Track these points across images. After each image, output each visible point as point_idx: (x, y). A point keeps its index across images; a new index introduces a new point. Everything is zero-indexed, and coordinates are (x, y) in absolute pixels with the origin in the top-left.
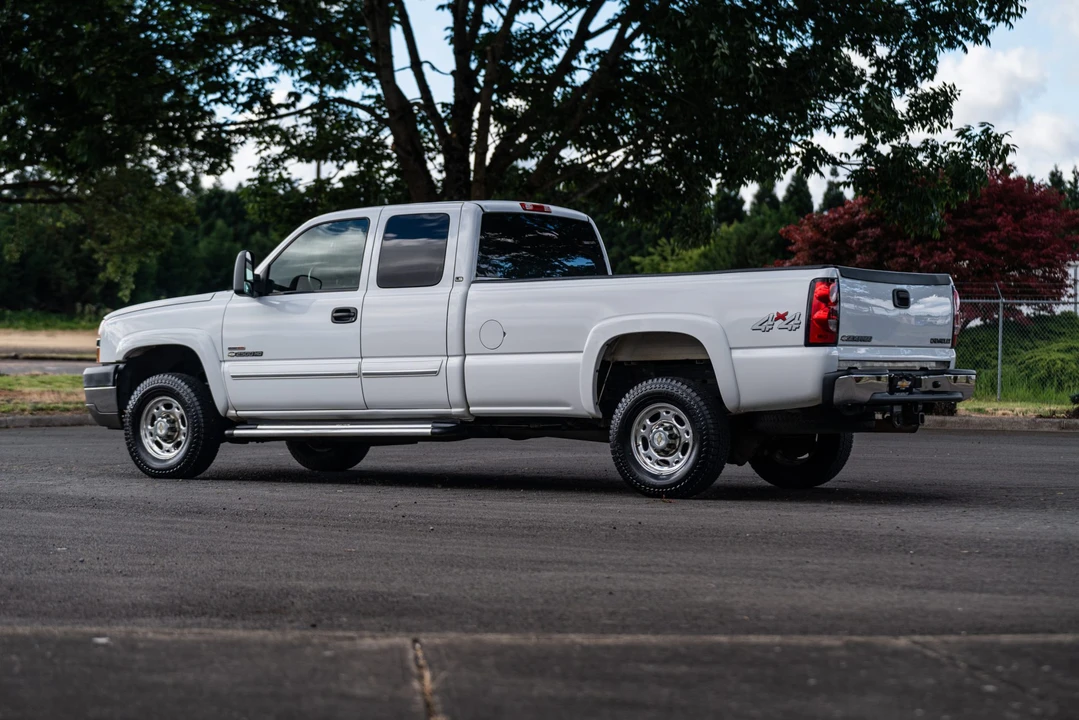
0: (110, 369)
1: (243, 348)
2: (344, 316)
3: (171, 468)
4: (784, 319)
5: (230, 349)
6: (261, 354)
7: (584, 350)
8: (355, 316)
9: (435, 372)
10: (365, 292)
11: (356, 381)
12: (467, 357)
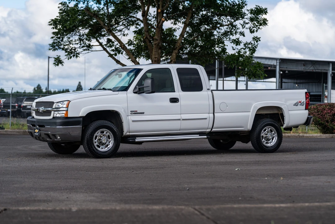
0: (81, 119)
1: (137, 111)
2: (174, 100)
3: (109, 154)
4: (301, 103)
5: (131, 111)
6: (143, 113)
7: (251, 111)
8: (178, 101)
9: (206, 118)
10: (178, 93)
11: (179, 122)
12: (215, 114)
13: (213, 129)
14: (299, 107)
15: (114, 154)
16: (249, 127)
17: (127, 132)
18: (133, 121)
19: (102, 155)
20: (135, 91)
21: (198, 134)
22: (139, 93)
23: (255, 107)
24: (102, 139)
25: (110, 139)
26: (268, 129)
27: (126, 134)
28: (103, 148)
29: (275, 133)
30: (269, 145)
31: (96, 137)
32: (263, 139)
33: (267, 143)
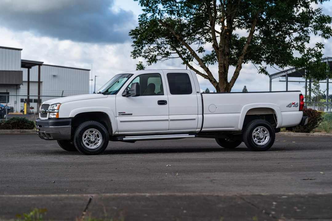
0: (70, 120)
1: (125, 113)
3: (97, 151)
4: (294, 104)
5: (119, 113)
6: (131, 114)
7: (241, 112)
8: (166, 103)
9: (195, 119)
10: (167, 96)
11: (167, 122)
12: (204, 115)
13: (203, 129)
14: (293, 108)
15: (102, 151)
16: (240, 127)
17: (116, 131)
18: (121, 121)
19: (90, 152)
20: (123, 95)
21: (187, 134)
22: (127, 97)
23: (245, 108)
24: (91, 137)
25: (99, 138)
26: (260, 129)
27: (115, 134)
28: (92, 146)
29: (268, 133)
30: (261, 144)
31: (86, 136)
32: (255, 138)
33: (259, 142)
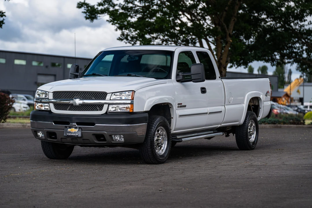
0: (148, 114)
1: (181, 104)
2: (203, 90)
4: (268, 93)
7: (245, 103)
8: (206, 91)
9: (221, 112)
12: (225, 106)
13: (222, 125)
14: (268, 97)
16: (242, 121)
17: (175, 130)
18: (180, 116)
19: (161, 160)
20: (178, 79)
22: (182, 82)
23: (247, 98)
24: (161, 139)
27: (173, 133)
28: (158, 151)
30: (250, 141)
